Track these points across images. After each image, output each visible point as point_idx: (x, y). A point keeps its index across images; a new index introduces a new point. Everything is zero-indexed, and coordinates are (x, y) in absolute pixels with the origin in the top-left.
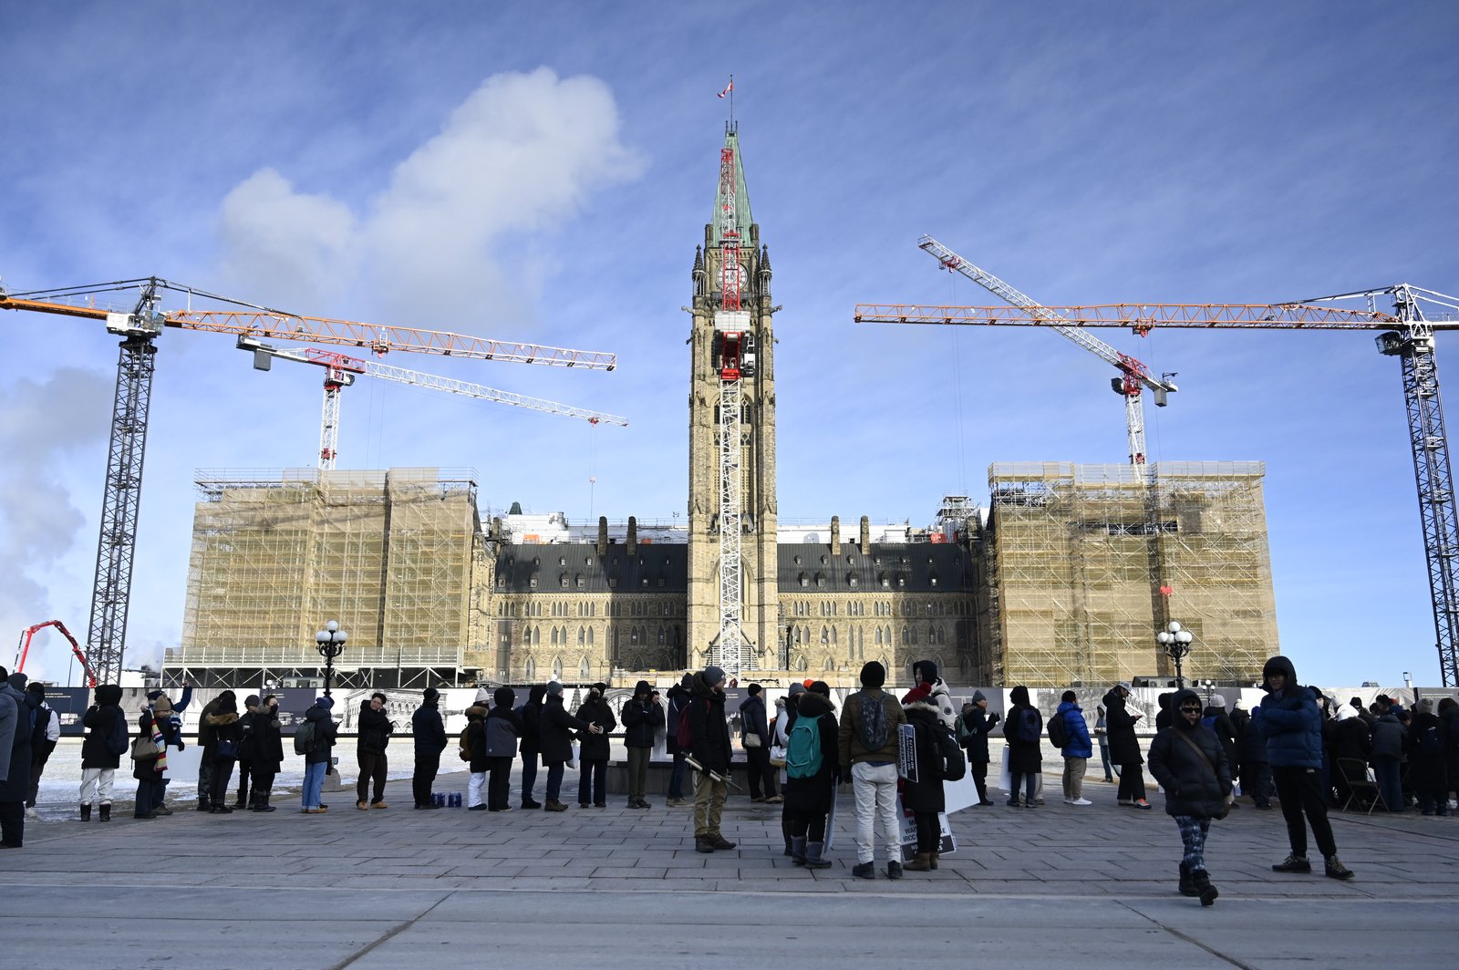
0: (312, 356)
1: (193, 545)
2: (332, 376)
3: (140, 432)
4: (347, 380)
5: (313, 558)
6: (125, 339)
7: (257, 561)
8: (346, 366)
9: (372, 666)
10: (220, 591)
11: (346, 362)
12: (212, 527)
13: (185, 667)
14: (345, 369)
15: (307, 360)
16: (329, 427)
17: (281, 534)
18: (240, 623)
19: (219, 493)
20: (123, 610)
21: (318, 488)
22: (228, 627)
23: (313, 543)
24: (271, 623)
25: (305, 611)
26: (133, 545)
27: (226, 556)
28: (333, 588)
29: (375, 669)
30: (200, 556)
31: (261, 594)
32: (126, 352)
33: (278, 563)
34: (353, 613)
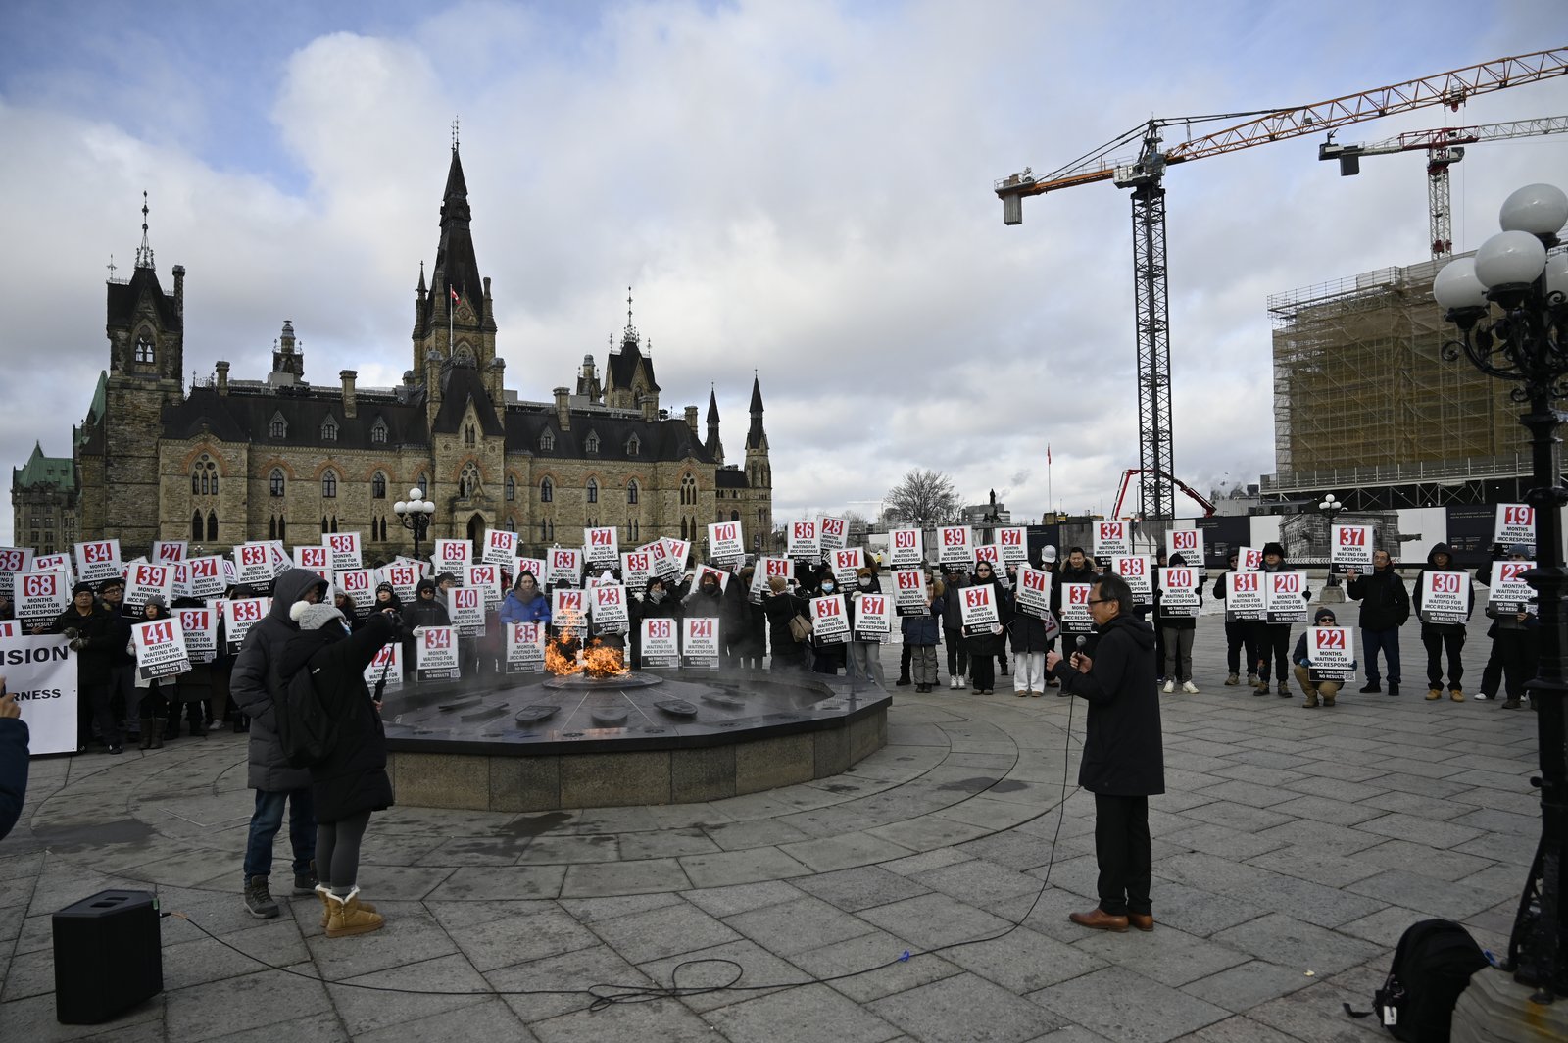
0: (1408, 141)
1: (1276, 373)
2: (1435, 156)
3: (1160, 276)
4: (1454, 155)
5: (1403, 366)
6: (1134, 189)
7: (1341, 379)
8: (1453, 138)
9: (1481, 478)
10: (1307, 417)
11: (1455, 135)
12: (1291, 352)
13: (1281, 493)
14: (1451, 143)
15: (1401, 148)
16: (1440, 215)
17: (1361, 347)
18: (1330, 445)
19: (1294, 316)
20: (1168, 446)
21: (1399, 288)
22: (1317, 449)
23: (1399, 349)
24: (1362, 441)
25: (1400, 425)
26: (1169, 385)
27: (1309, 377)
28: (1431, 396)
29: (1486, 481)
30: (1285, 382)
31: (1349, 413)
32: (1137, 202)
33: (1362, 377)
34: (1457, 421)
